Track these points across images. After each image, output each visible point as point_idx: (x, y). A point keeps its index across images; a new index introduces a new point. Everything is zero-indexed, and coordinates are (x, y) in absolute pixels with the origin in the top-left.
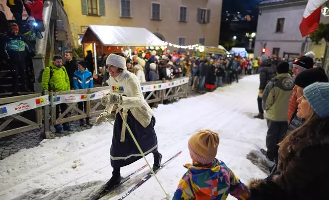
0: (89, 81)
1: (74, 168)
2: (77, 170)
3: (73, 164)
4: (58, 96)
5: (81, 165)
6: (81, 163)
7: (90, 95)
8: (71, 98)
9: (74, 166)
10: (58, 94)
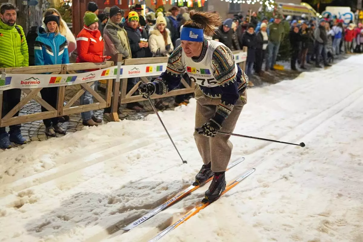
0: (62, 52)
1: (18, 206)
2: (23, 212)
3: (17, 200)
4: (7, 75)
5: (32, 202)
6: (33, 197)
7: (66, 76)
8: (32, 80)
9: (19, 204)
10: (7, 72)
